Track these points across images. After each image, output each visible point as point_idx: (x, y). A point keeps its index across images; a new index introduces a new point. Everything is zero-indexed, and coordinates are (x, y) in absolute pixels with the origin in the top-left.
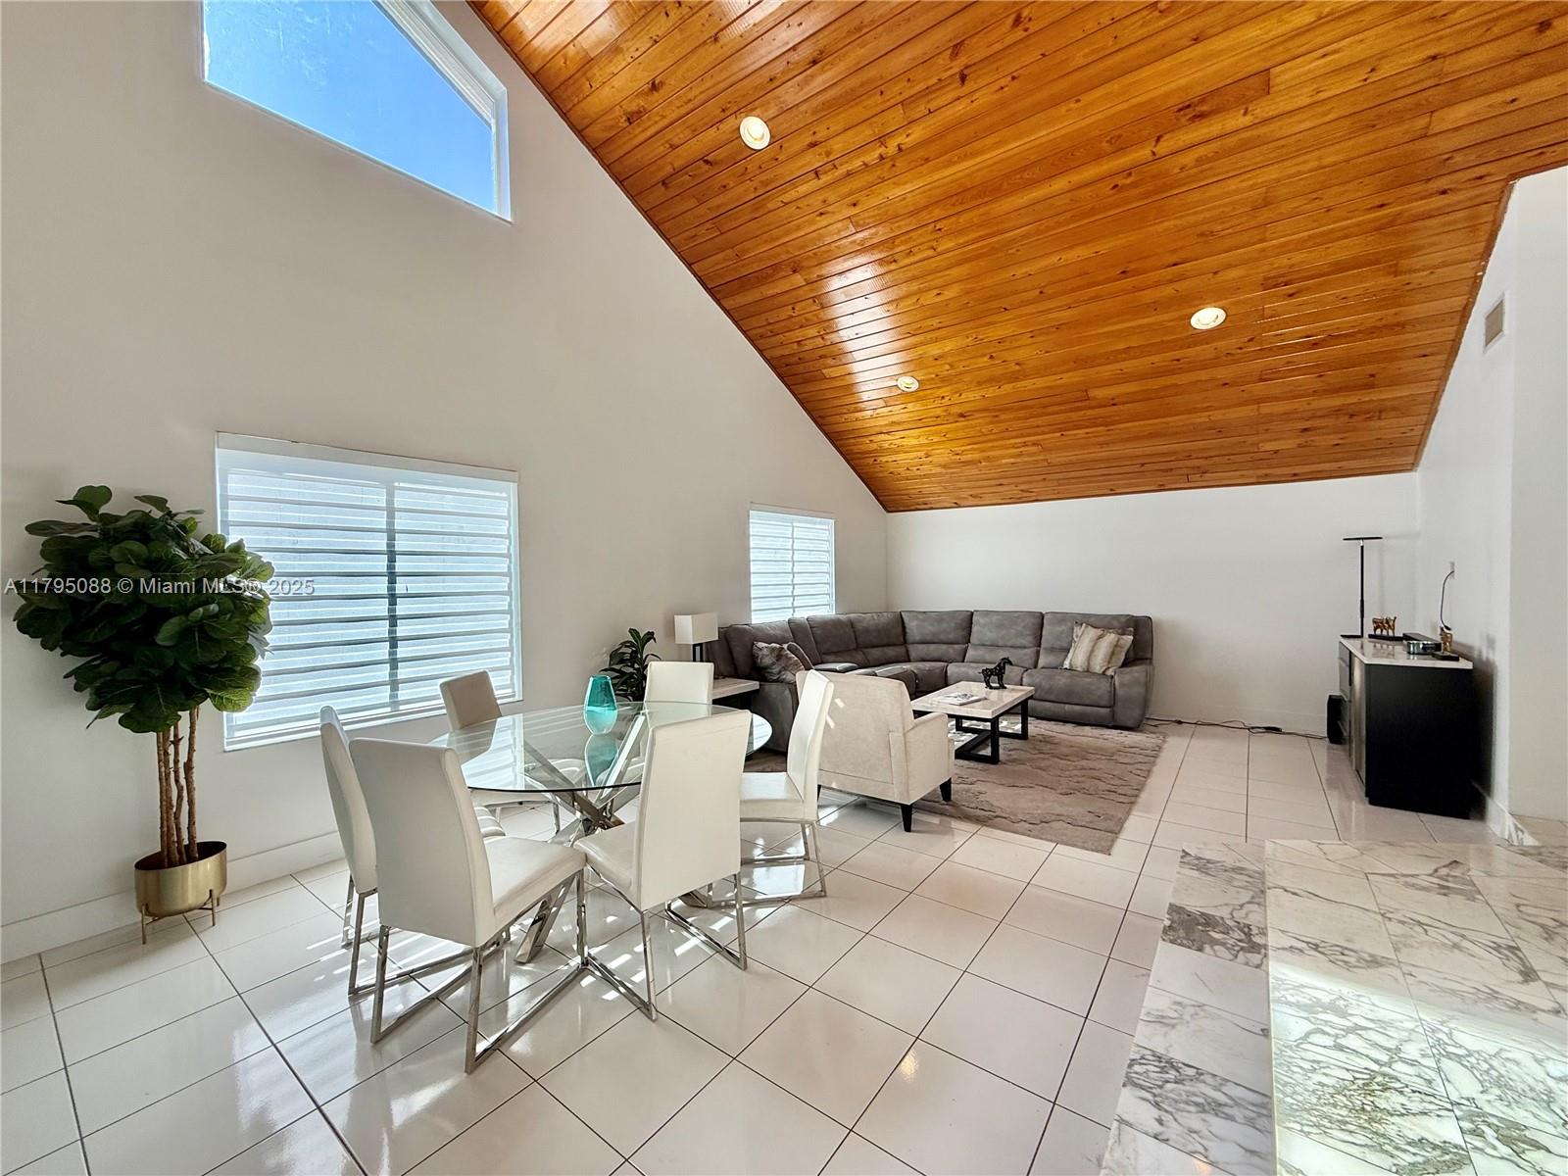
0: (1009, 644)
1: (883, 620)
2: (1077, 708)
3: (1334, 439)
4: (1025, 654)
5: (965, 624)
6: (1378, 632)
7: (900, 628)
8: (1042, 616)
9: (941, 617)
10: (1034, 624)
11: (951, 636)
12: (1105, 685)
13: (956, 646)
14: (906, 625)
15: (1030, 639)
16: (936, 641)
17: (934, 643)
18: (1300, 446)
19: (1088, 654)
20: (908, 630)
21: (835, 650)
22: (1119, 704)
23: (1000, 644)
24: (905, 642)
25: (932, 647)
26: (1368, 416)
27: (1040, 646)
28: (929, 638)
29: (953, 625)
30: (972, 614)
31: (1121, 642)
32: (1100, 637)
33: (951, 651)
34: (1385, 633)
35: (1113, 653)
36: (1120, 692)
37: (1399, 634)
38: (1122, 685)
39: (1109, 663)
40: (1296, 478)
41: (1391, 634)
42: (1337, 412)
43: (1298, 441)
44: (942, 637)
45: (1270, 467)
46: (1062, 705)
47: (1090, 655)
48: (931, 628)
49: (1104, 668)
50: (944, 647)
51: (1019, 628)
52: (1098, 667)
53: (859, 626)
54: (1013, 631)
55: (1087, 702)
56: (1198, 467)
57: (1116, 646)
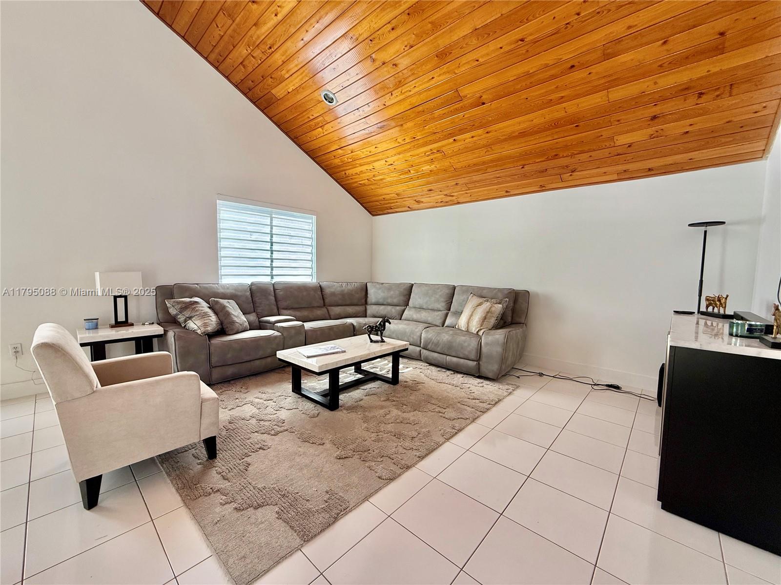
0: (430, 307)
1: (350, 287)
2: (455, 359)
3: (683, 126)
4: (437, 316)
5: (406, 292)
6: (710, 309)
7: (364, 293)
8: (454, 288)
9: (390, 287)
10: (448, 294)
11: (395, 301)
12: (474, 343)
13: (398, 308)
14: (369, 292)
15: (443, 304)
16: (385, 303)
17: (383, 305)
18: (651, 137)
19: (468, 318)
20: (368, 296)
21: (296, 306)
22: (484, 359)
23: (424, 307)
24: (366, 303)
25: (382, 307)
26: (718, 93)
27: (450, 310)
28: (381, 301)
29: (397, 292)
30: (413, 285)
31: (493, 309)
32: (480, 304)
33: (393, 310)
34: (716, 310)
35: (485, 318)
36: (484, 350)
37: (729, 312)
38: (487, 344)
39: (481, 326)
40: (650, 172)
41: (722, 312)
42: (684, 90)
43: (650, 131)
44: (389, 301)
45: (627, 162)
46: (445, 356)
47: (470, 318)
48: (382, 294)
49: (477, 330)
50: (389, 308)
51: (437, 296)
52: (474, 329)
53: (327, 291)
54: (433, 299)
55: (461, 356)
56: (567, 166)
57: (488, 312)
